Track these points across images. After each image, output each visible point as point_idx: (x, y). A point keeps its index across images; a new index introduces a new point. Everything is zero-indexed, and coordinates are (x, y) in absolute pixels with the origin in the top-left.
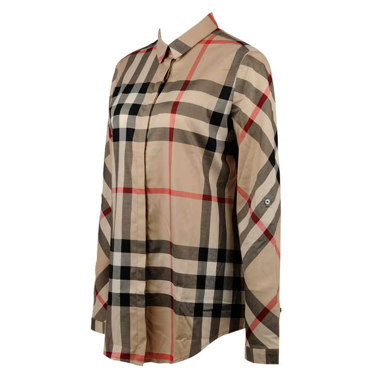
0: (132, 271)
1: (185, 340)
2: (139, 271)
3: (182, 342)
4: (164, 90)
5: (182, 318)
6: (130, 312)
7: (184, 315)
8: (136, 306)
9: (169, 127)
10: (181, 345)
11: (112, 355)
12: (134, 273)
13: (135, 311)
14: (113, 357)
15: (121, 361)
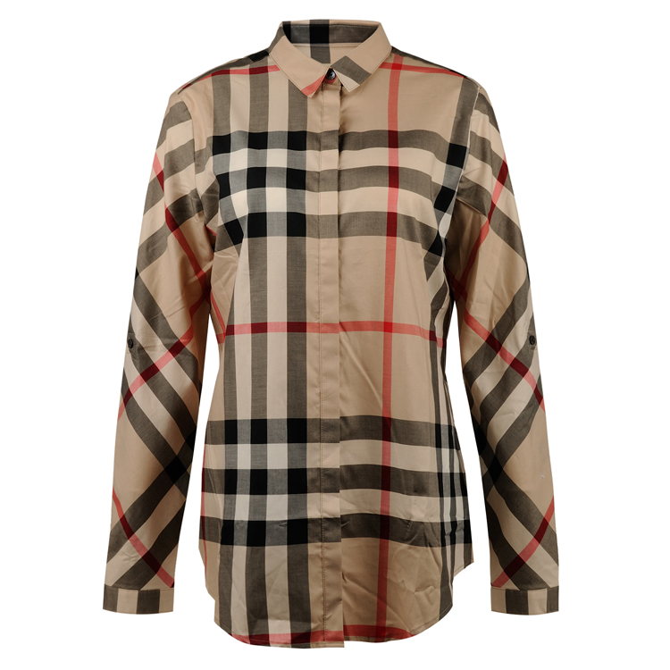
0: (310, 476)
1: (432, 591)
2: (325, 475)
3: (427, 596)
4: (347, 145)
5: (427, 551)
6: (309, 553)
7: (431, 546)
8: (321, 541)
9: (386, 211)
10: (425, 600)
11: (270, 639)
12: (313, 481)
13: (319, 551)
14: (273, 643)
15: (293, 647)
